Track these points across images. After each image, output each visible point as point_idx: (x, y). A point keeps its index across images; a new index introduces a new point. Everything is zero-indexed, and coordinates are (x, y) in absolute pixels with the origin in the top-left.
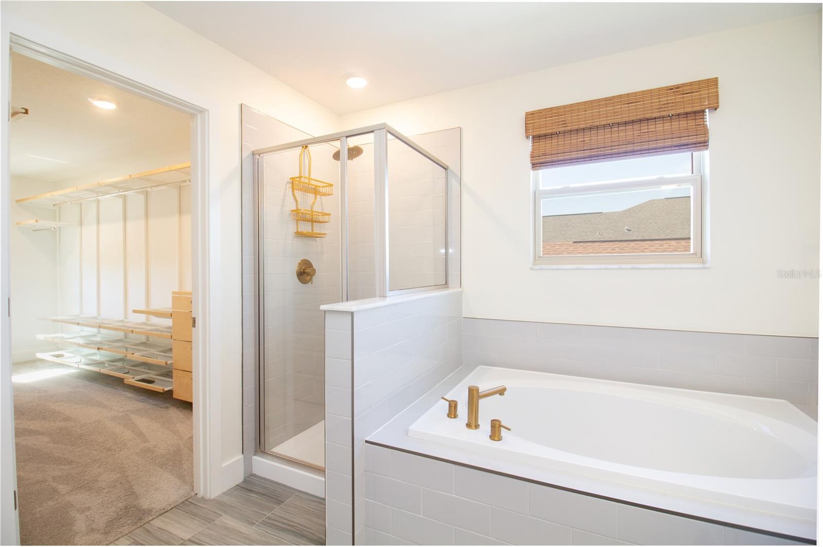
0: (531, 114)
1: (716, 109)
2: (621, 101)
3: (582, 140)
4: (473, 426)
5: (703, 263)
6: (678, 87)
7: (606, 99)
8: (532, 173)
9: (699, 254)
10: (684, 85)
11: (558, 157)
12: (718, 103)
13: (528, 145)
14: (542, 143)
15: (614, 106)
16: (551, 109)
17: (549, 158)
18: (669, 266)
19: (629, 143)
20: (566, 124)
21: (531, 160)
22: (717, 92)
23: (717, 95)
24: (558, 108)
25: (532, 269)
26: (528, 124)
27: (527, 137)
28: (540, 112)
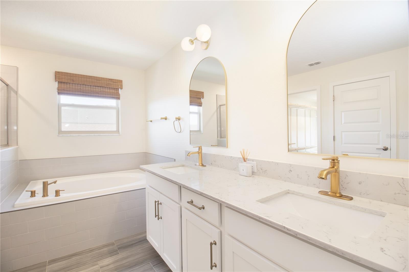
0: (58, 73)
1: (122, 89)
2: (94, 79)
3: (80, 88)
4: (46, 196)
5: (119, 133)
6: (112, 80)
7: (89, 76)
8: (58, 96)
9: (118, 131)
10: (113, 80)
11: (70, 92)
12: (122, 88)
13: (56, 84)
14: (63, 85)
15: (92, 79)
16: (67, 73)
17: (66, 92)
18: (110, 134)
19: (97, 93)
20: (73, 81)
21: (58, 91)
22: (122, 84)
23: (122, 85)
24: (70, 74)
25: (58, 136)
26: (56, 76)
27: (56, 81)
28: (62, 73)
